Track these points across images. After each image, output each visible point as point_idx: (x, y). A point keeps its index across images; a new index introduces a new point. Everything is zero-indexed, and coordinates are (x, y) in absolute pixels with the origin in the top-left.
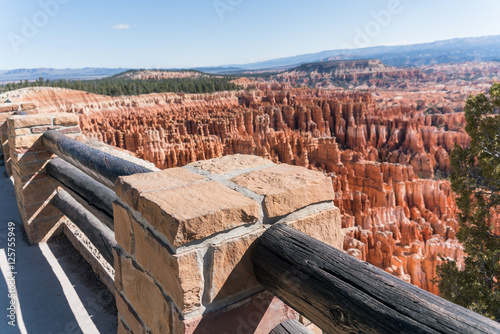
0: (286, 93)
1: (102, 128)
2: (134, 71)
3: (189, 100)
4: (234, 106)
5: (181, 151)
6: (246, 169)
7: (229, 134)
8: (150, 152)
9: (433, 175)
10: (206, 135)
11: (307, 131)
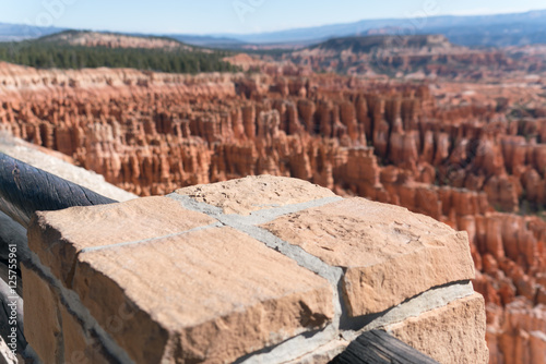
0: (304, 81)
1: (20, 116)
2: (74, 33)
3: (160, 82)
4: (228, 96)
5: (146, 159)
6: (289, 205)
7: (219, 136)
8: (97, 158)
9: (516, 209)
10: (184, 136)
11: (332, 136)
